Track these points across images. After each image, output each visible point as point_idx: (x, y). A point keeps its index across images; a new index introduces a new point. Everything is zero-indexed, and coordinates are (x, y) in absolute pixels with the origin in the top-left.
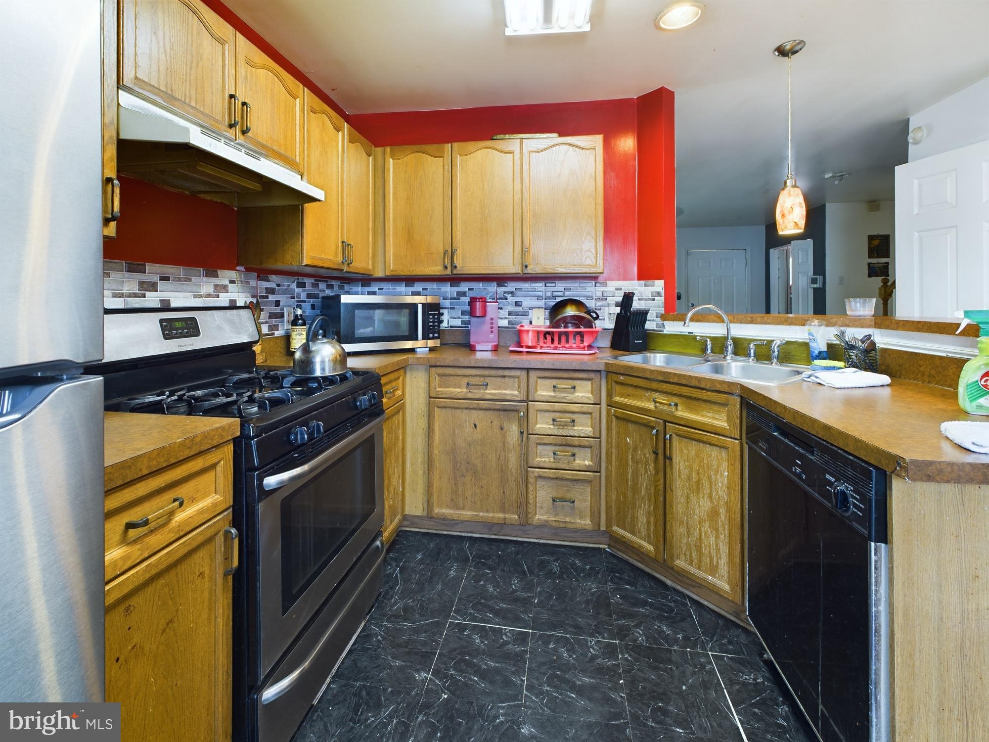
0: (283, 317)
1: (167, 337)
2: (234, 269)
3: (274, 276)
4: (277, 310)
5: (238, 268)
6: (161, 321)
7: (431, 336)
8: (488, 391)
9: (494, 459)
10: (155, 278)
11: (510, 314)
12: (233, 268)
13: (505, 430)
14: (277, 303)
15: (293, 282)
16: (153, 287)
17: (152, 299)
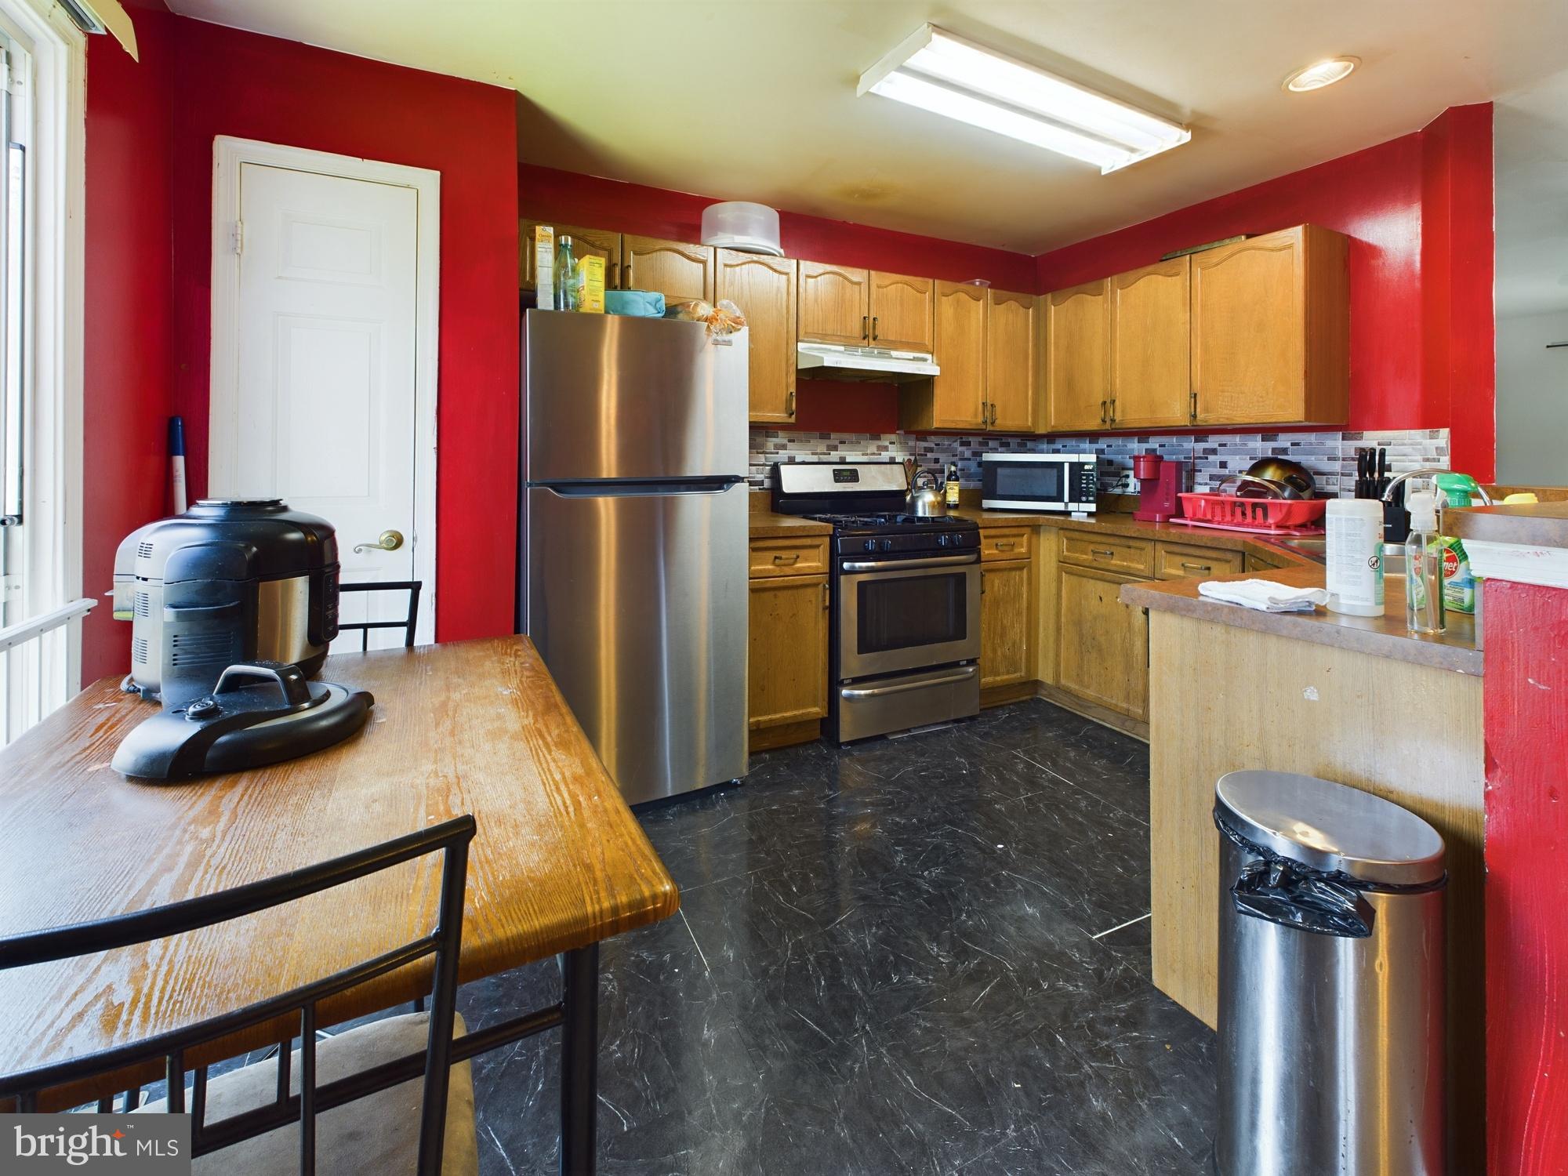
0: (944, 473)
1: (836, 481)
2: (895, 433)
3: (933, 437)
4: (937, 466)
5: (897, 432)
6: (834, 470)
7: (1084, 499)
8: (1113, 562)
9: (1119, 639)
10: (837, 442)
11: (1212, 477)
12: (893, 432)
13: (1130, 608)
14: (937, 461)
15: (956, 441)
16: (835, 448)
17: (835, 456)
